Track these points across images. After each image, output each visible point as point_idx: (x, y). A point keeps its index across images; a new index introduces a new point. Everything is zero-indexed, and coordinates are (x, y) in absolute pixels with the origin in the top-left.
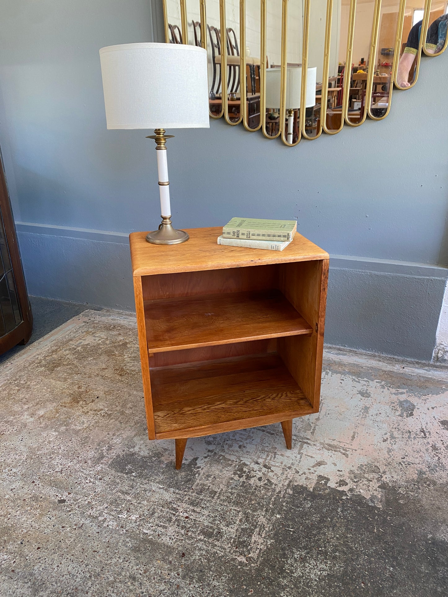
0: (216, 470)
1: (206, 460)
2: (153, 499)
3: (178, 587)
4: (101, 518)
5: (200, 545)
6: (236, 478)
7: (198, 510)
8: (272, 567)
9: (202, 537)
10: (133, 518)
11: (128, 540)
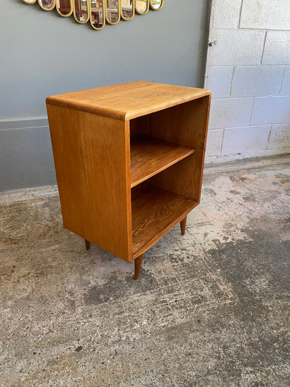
0: (159, 266)
1: (147, 264)
2: (143, 305)
3: (218, 339)
4: (123, 339)
5: (200, 309)
6: (175, 264)
7: (177, 293)
8: (245, 295)
9: (197, 305)
10: (145, 322)
11: (158, 337)
